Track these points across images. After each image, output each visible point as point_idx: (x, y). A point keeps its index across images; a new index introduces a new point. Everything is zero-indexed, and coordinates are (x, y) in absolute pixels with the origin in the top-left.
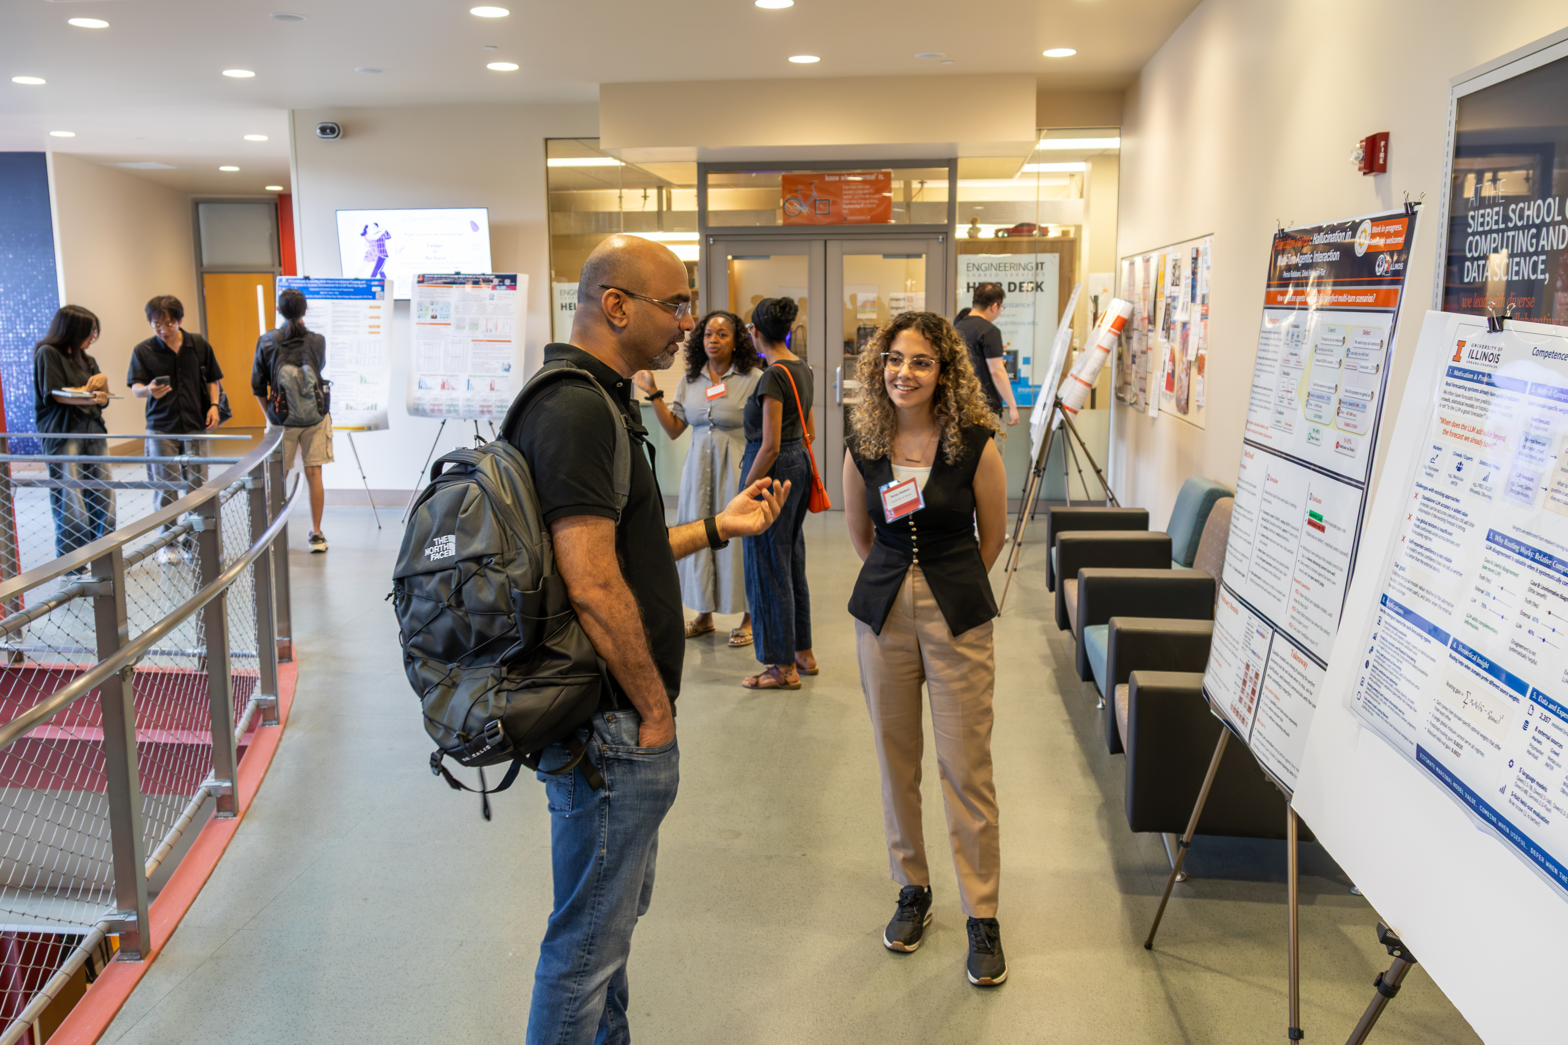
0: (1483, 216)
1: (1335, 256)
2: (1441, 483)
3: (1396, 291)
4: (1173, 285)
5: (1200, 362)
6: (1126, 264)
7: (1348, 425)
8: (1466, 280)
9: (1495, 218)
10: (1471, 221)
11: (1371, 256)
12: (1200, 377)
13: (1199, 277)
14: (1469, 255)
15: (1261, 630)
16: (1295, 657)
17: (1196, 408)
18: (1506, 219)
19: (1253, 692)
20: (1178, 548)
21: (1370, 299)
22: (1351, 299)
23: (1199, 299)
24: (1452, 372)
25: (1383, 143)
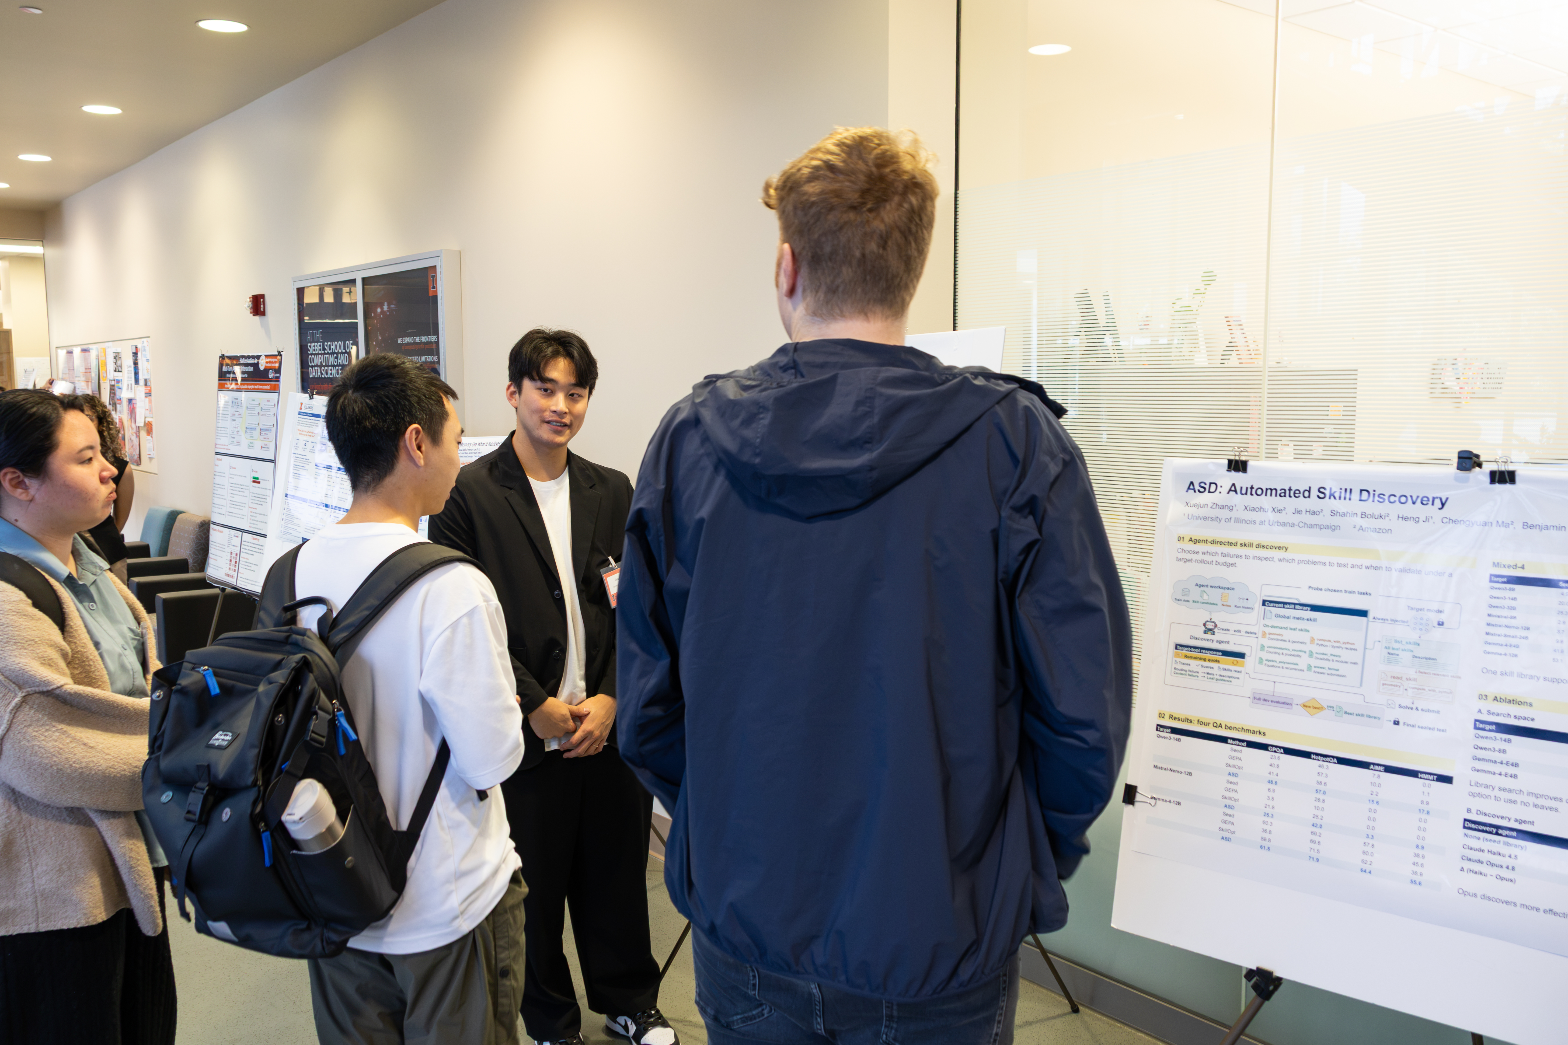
0: (314, 346)
1: (251, 369)
2: (300, 451)
3: (278, 385)
4: (115, 371)
5: (149, 428)
6: (62, 353)
7: (265, 438)
8: (311, 376)
9: (320, 348)
10: (309, 348)
11: (267, 370)
12: (149, 437)
13: (140, 366)
14: (310, 365)
15: (236, 535)
16: (254, 539)
17: (148, 460)
18: (324, 349)
19: (236, 562)
20: (153, 550)
21: (268, 387)
22: (260, 387)
23: (142, 382)
24: (300, 413)
25: (262, 300)
